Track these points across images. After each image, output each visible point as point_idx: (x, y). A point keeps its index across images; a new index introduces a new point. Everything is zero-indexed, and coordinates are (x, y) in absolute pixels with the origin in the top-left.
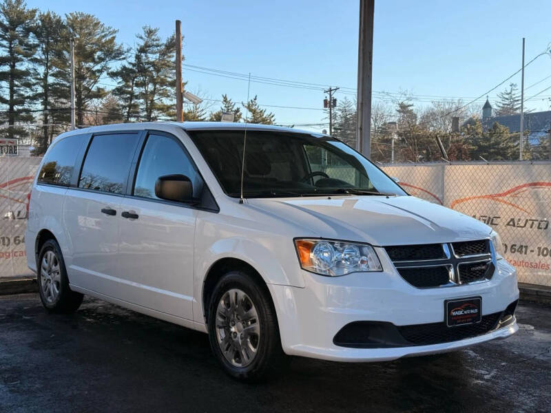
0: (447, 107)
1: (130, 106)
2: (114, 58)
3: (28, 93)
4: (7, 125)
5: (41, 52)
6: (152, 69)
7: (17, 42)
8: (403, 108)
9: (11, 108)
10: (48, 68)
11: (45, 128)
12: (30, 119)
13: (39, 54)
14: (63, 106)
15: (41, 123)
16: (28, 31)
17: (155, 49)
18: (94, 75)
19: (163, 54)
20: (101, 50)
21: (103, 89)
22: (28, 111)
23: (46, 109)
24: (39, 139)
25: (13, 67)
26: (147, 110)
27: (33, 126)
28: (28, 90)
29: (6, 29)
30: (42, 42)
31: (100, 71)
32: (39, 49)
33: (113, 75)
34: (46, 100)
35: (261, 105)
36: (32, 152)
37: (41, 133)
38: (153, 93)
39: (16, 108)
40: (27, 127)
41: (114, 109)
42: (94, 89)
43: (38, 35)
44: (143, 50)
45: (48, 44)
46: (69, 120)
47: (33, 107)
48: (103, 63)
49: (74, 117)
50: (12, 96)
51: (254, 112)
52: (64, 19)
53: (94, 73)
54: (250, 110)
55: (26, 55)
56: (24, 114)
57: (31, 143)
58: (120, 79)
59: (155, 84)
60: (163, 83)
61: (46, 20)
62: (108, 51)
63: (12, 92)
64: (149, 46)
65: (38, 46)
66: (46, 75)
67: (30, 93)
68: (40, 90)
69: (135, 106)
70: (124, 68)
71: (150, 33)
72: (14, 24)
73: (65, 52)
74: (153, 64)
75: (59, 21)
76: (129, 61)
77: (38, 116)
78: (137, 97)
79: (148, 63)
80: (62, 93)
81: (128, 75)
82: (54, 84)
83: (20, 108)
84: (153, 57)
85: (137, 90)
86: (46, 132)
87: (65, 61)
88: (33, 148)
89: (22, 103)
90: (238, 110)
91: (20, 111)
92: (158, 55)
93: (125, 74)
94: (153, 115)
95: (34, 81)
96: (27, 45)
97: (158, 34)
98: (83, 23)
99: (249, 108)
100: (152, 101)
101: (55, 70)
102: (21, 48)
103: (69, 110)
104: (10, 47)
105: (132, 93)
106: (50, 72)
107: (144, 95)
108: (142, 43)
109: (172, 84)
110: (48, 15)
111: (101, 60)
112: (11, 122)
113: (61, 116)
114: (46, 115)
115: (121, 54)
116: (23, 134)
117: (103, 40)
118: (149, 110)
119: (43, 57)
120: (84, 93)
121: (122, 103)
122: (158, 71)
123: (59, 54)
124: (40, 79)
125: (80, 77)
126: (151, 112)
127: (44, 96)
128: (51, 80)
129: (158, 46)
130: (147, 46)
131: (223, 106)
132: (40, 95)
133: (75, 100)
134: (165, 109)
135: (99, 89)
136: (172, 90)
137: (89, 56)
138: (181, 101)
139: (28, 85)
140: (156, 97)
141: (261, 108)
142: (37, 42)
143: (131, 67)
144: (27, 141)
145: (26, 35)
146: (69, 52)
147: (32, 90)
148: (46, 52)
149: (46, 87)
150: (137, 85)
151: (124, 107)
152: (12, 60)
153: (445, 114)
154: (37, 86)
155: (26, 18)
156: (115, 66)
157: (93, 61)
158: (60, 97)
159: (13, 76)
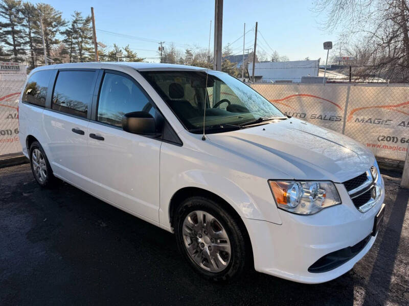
0: (205, 51)
1: (71, 48)
2: (62, 25)
3: (22, 41)
4: (13, 56)
5: (26, 22)
6: (80, 31)
7: (13, 16)
8: (188, 52)
9: (15, 48)
10: (30, 29)
11: (33, 58)
12: (24, 53)
13: (25, 22)
14: (40, 48)
15: (30, 56)
16: (18, 11)
17: (81, 22)
18: (53, 33)
19: (85, 24)
20: (55, 21)
21: (58, 40)
22: (23, 49)
23: (31, 49)
24: (30, 62)
25: (13, 28)
26: (79, 50)
27: (27, 56)
28: (22, 39)
29: (7, 10)
30: (26, 17)
31: (56, 31)
32: (25, 20)
33: (62, 33)
34: (31, 44)
35: (131, 49)
36: (28, 68)
37: (30, 60)
38: (81, 42)
39: (17, 48)
40: (23, 57)
41: (64, 49)
42: (54, 40)
43: (24, 13)
44: (75, 22)
45: (29, 18)
46: (43, 54)
47: (25, 48)
48: (57, 28)
49: (46, 53)
50: (14, 42)
51: (128, 52)
52: (36, 6)
53: (53, 32)
54: (126, 51)
55: (19, 23)
56: (21, 51)
57: (26, 65)
58: (66, 35)
59: (82, 38)
60: (86, 38)
61: (27, 6)
62: (59, 22)
63: (14, 40)
64: (78, 20)
65: (24, 18)
66: (30, 33)
67: (23, 41)
68: (28, 40)
69: (74, 48)
70: (67, 30)
71: (78, 14)
72: (11, 7)
73: (38, 22)
74: (80, 29)
75: (33, 7)
76: (69, 27)
77: (28, 52)
78: (74, 44)
79: (78, 28)
80: (39, 41)
81: (69, 34)
82: (34, 37)
83: (19, 48)
84: (80, 26)
85: (74, 41)
86: (33, 59)
87: (38, 26)
88: (27, 67)
89: (20, 46)
90: (121, 51)
91: (19, 49)
92: (82, 25)
93: (68, 33)
94: (82, 52)
95: (25, 35)
96: (18, 18)
97: (81, 15)
98: (45, 8)
99: (126, 50)
100: (81, 46)
101: (34, 30)
102: (16, 19)
103: (43, 49)
104: (10, 19)
105: (72, 42)
106: (32, 31)
107: (77, 43)
108: (75, 19)
109: (90, 38)
110: (27, 3)
111: (56, 26)
112: (16, 55)
113: (40, 52)
114: (32, 52)
115: (65, 23)
116: (22, 60)
117: (56, 17)
118: (81, 50)
119: (27, 24)
120: (49, 41)
121: (67, 46)
122: (83, 32)
123: (35, 23)
124: (27, 34)
125: (47, 34)
126: (81, 51)
127: (30, 42)
128: (32, 35)
129: (82, 20)
130: (77, 20)
131: (114, 49)
132: (28, 42)
133: (45, 44)
134: (87, 50)
135: (56, 40)
136: (90, 41)
137: (50, 24)
138: (96, 46)
139: (21, 37)
140: (83, 44)
141: (131, 50)
142: (23, 16)
143: (70, 30)
144: (25, 63)
145: (18, 13)
146: (40, 22)
147: (24, 40)
148: (28, 21)
149: (30, 38)
150: (74, 38)
151: (69, 48)
152: (12, 25)
153: (204, 55)
154: (26, 38)
155: (17, 4)
156: (63, 29)
157: (52, 26)
158: (38, 43)
159: (13, 32)
